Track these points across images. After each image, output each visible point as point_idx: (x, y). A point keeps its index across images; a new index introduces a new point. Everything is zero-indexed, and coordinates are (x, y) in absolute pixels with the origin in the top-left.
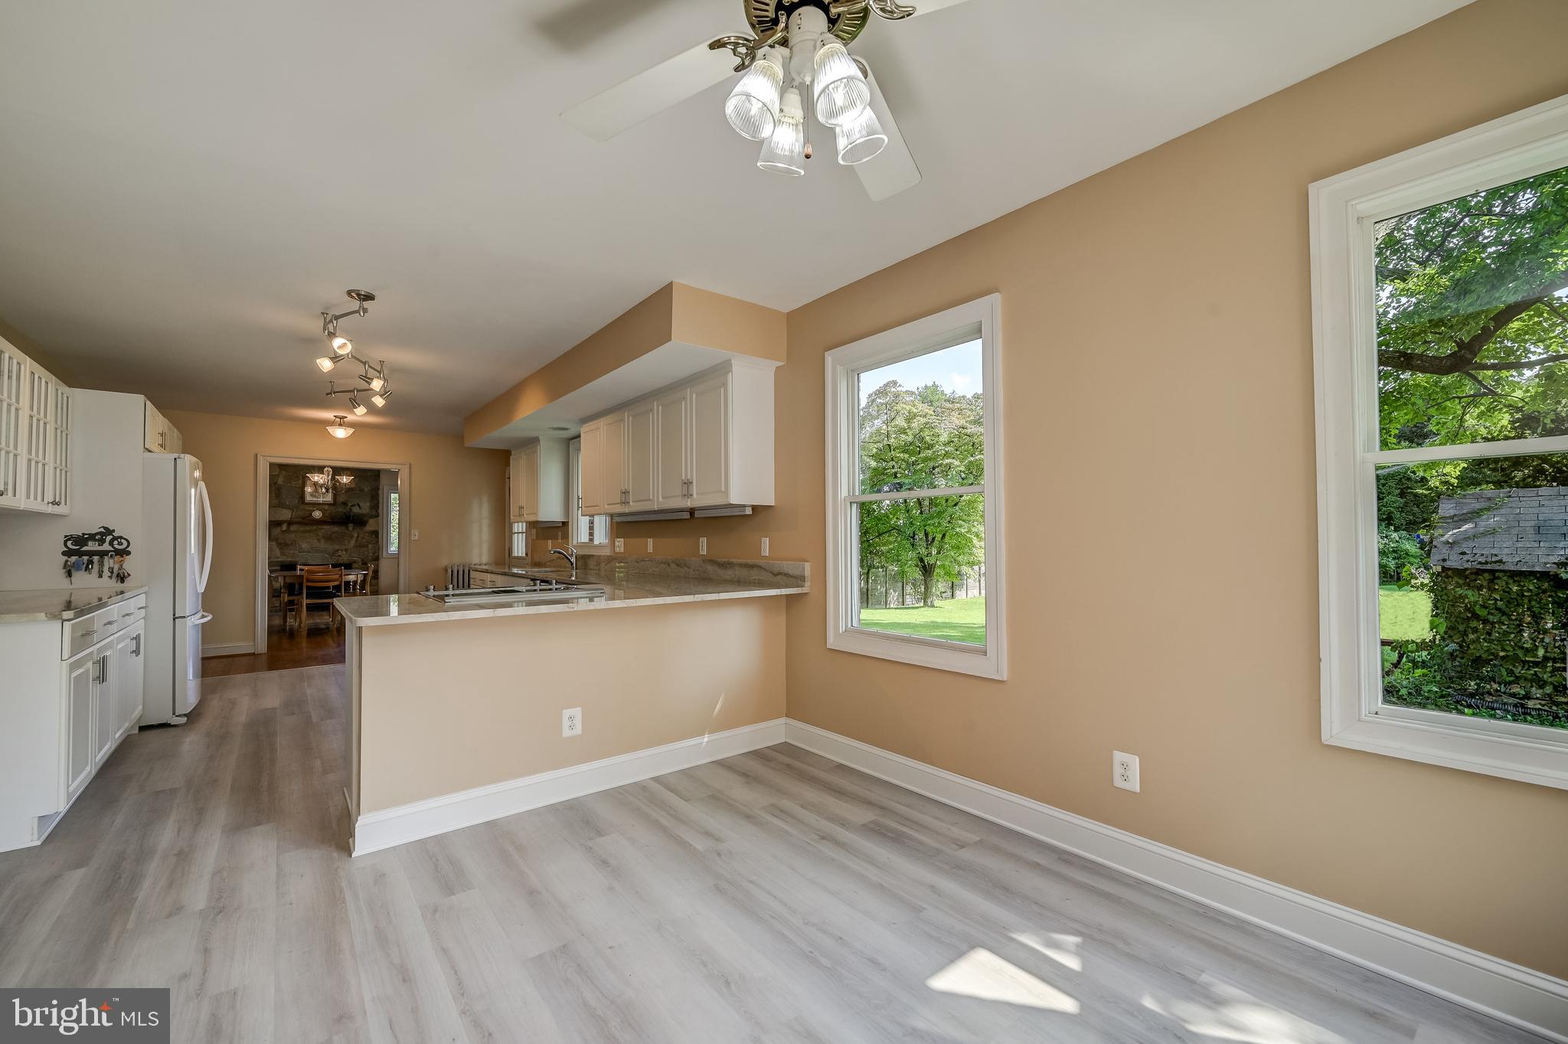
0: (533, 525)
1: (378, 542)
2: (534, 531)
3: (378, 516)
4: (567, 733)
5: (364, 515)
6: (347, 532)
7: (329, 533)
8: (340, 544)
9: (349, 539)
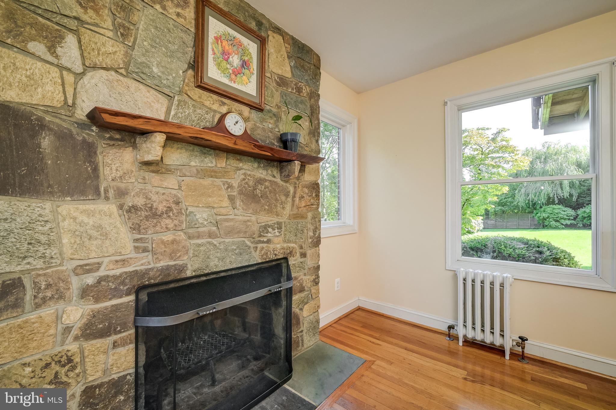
5: (302, 146)
7: (251, 183)
8: (270, 211)
9: (283, 198)
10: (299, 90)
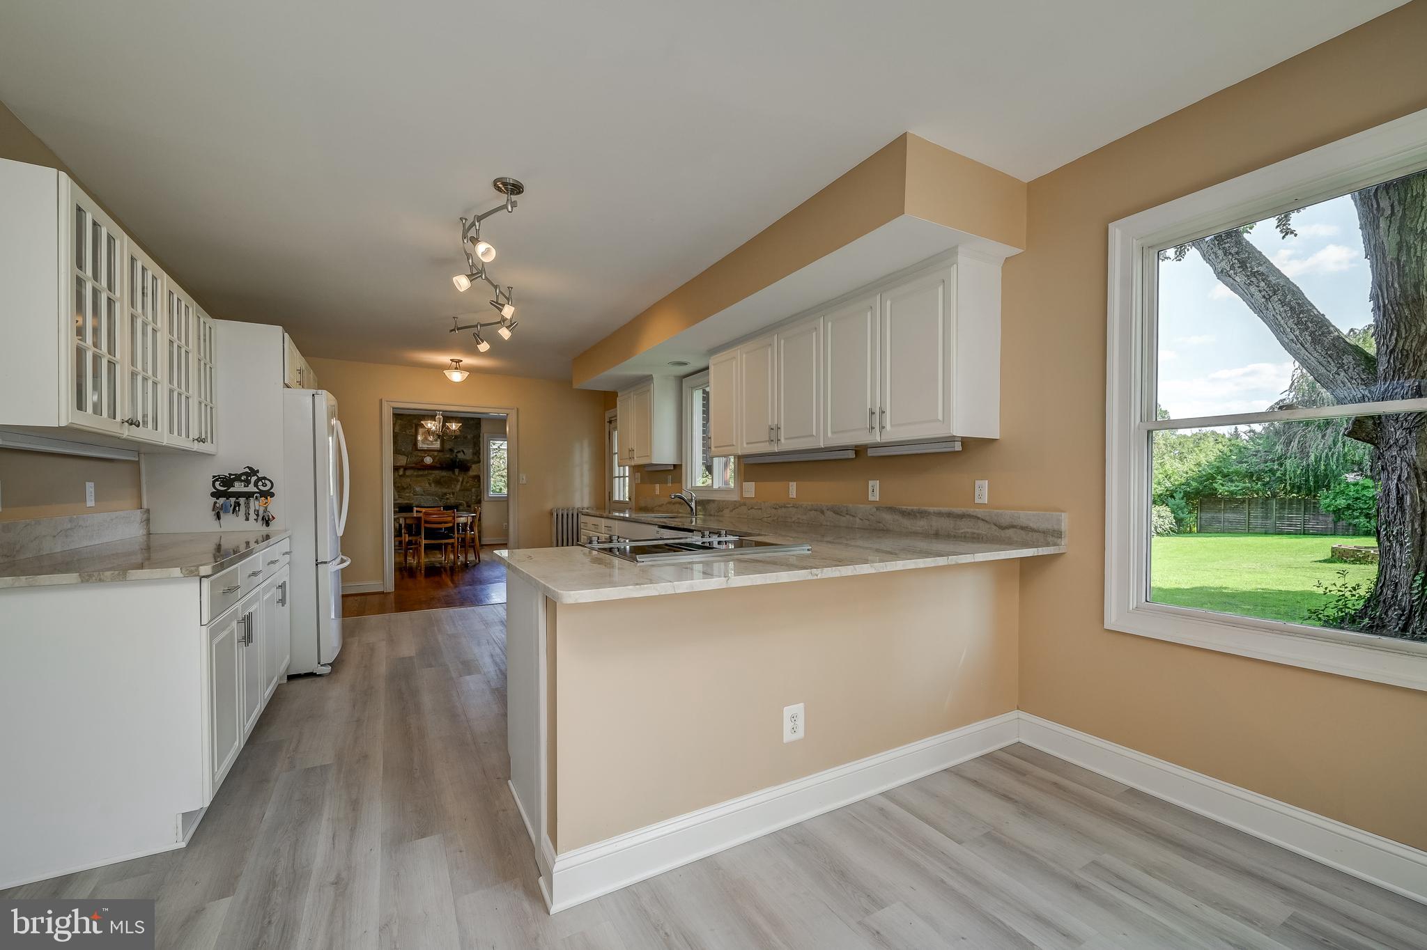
0: (636, 469)
1: (480, 485)
2: (638, 475)
3: (479, 462)
4: (788, 737)
5: (467, 461)
6: (453, 476)
7: (438, 477)
8: (448, 487)
9: (456, 483)
10: (466, 438)
